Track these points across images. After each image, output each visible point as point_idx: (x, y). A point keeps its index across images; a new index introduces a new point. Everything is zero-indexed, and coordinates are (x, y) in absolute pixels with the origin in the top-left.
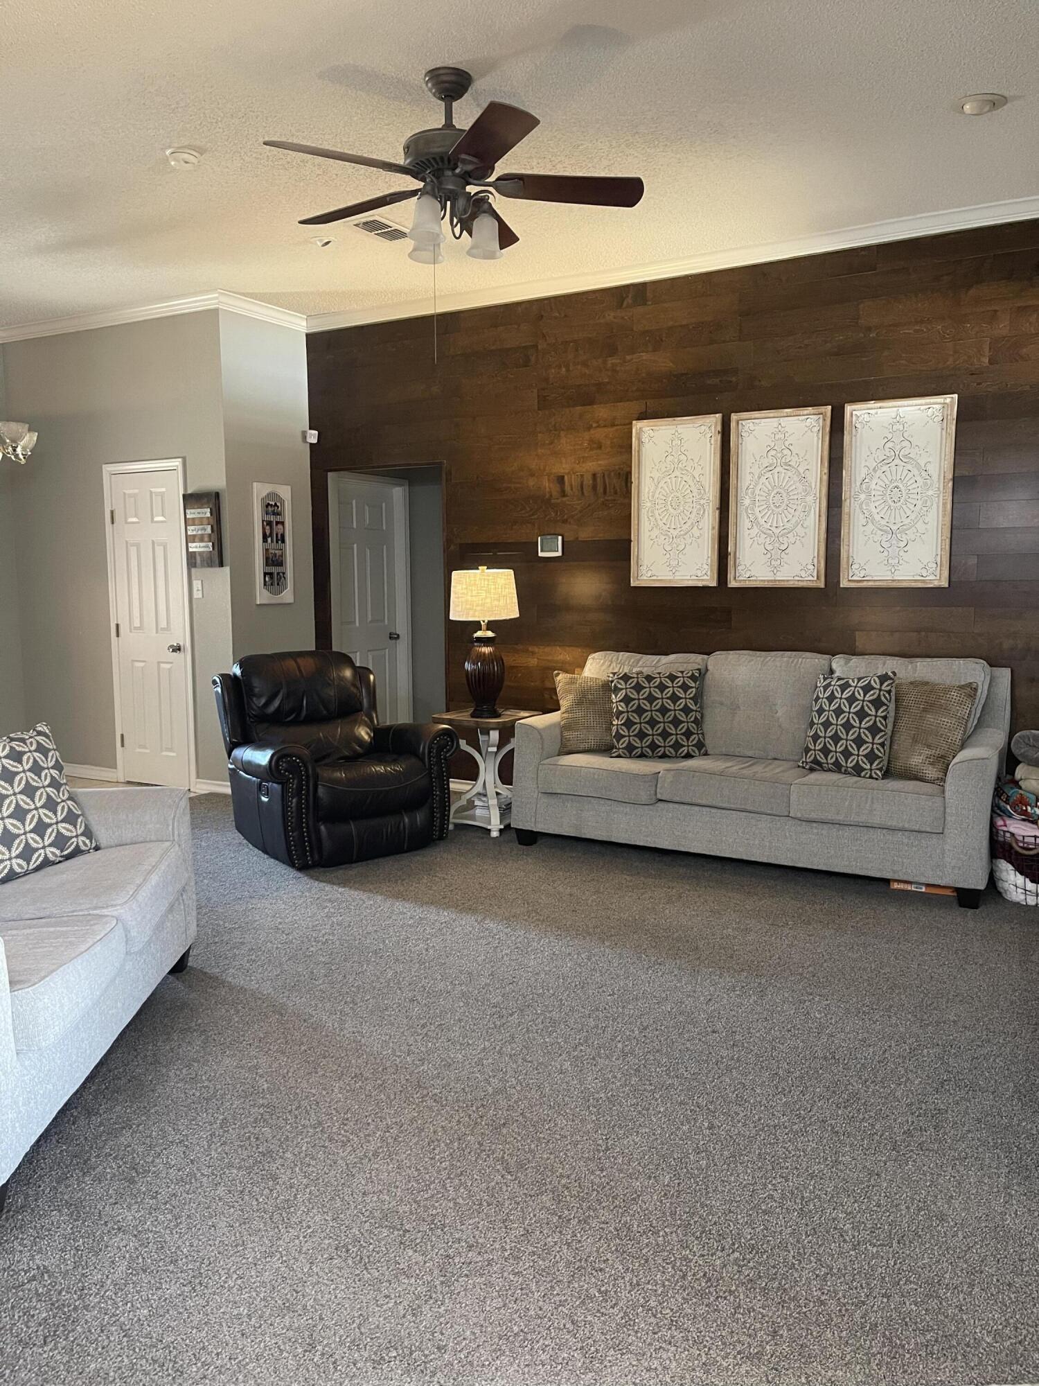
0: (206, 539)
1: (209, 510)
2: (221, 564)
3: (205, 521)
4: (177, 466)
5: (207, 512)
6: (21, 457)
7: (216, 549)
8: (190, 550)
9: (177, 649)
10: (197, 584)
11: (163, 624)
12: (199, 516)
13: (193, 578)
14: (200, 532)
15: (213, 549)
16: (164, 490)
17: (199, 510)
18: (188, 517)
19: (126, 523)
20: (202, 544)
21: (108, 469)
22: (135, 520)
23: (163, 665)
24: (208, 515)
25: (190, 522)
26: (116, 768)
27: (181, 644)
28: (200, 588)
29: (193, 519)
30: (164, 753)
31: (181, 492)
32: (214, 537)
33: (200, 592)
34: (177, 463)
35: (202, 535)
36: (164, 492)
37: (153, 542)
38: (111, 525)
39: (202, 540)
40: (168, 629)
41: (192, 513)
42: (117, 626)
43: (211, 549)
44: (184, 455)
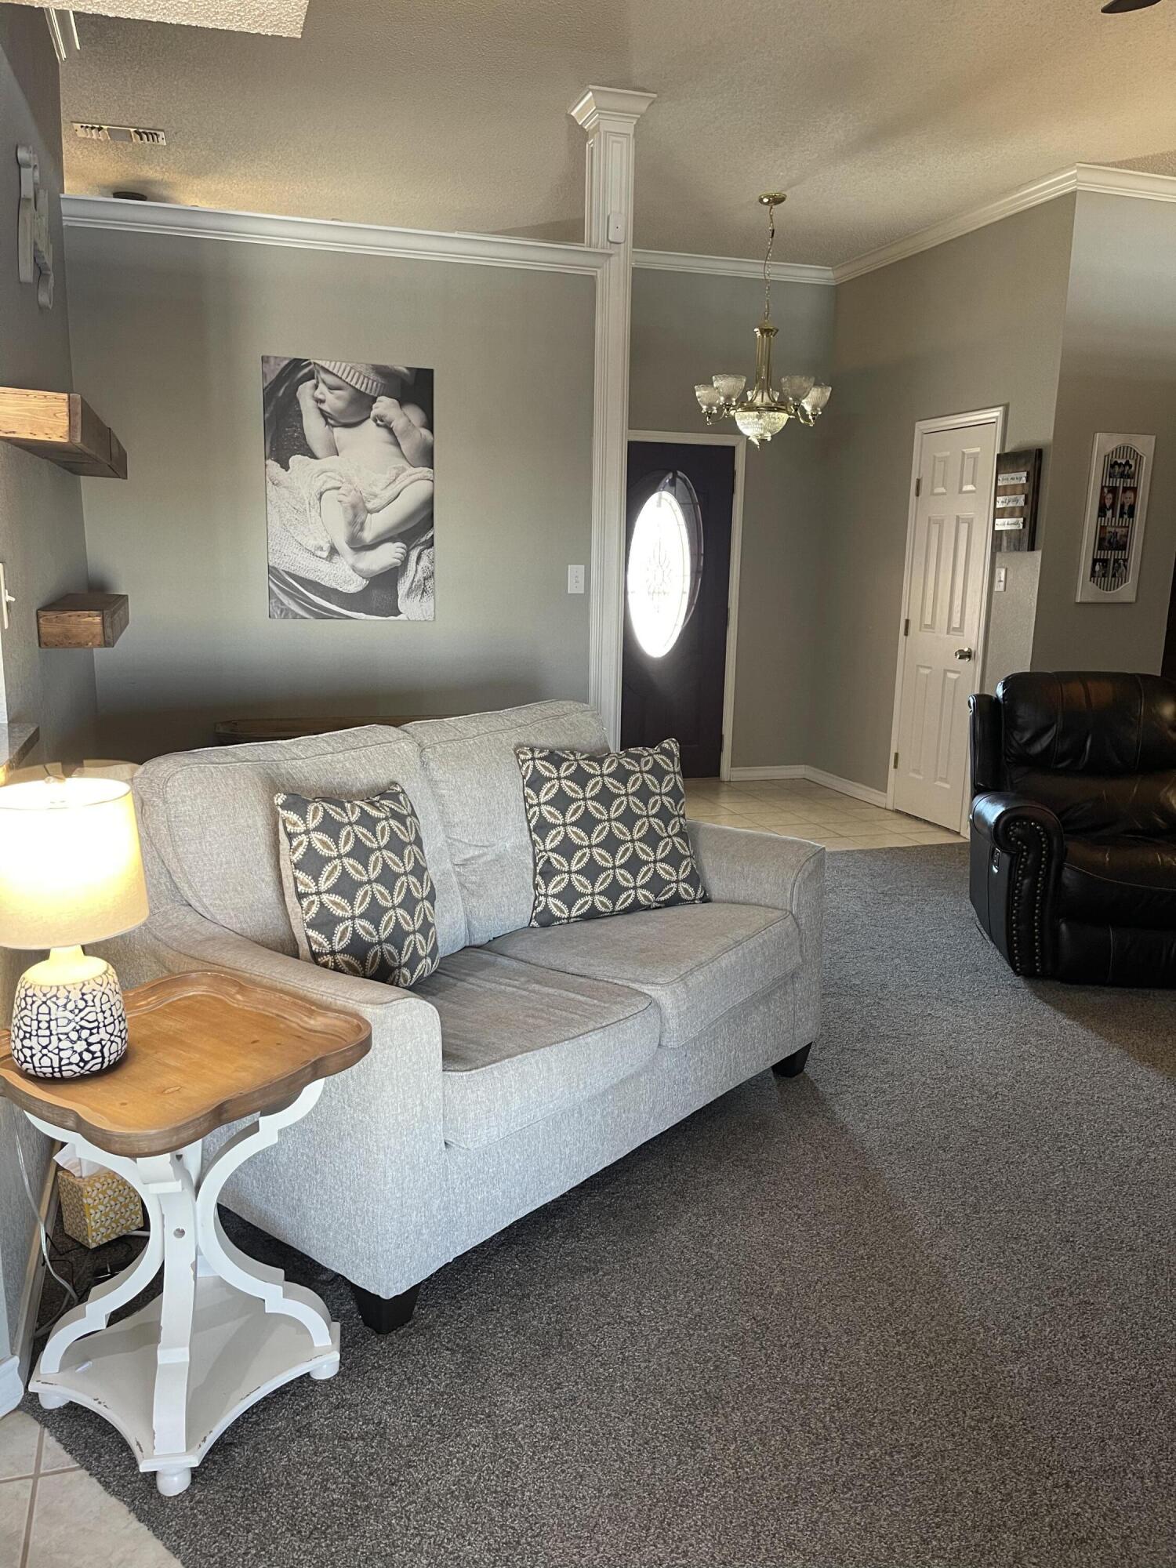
0: (1017, 513)
1: (1025, 474)
2: (1032, 547)
3: (1019, 489)
4: (997, 417)
5: (1021, 478)
6: (810, 417)
7: (1027, 527)
8: (997, 528)
9: (966, 655)
10: (1001, 574)
11: (956, 624)
12: (1013, 482)
13: (997, 565)
14: (1011, 505)
15: (1024, 527)
16: (978, 450)
17: (1013, 475)
18: (999, 484)
19: (933, 494)
20: (1013, 520)
21: (922, 428)
22: (942, 490)
23: (951, 675)
24: (1024, 481)
25: (1001, 491)
26: (886, 792)
27: (973, 649)
28: (1003, 579)
29: (1005, 486)
30: (938, 783)
31: (998, 452)
32: (1027, 511)
33: (1002, 584)
34: (996, 414)
35: (1014, 508)
36: (978, 453)
37: (958, 517)
38: (915, 497)
39: (1011, 516)
40: (961, 629)
41: (1005, 480)
42: (907, 621)
43: (1021, 527)
44: (1006, 402)
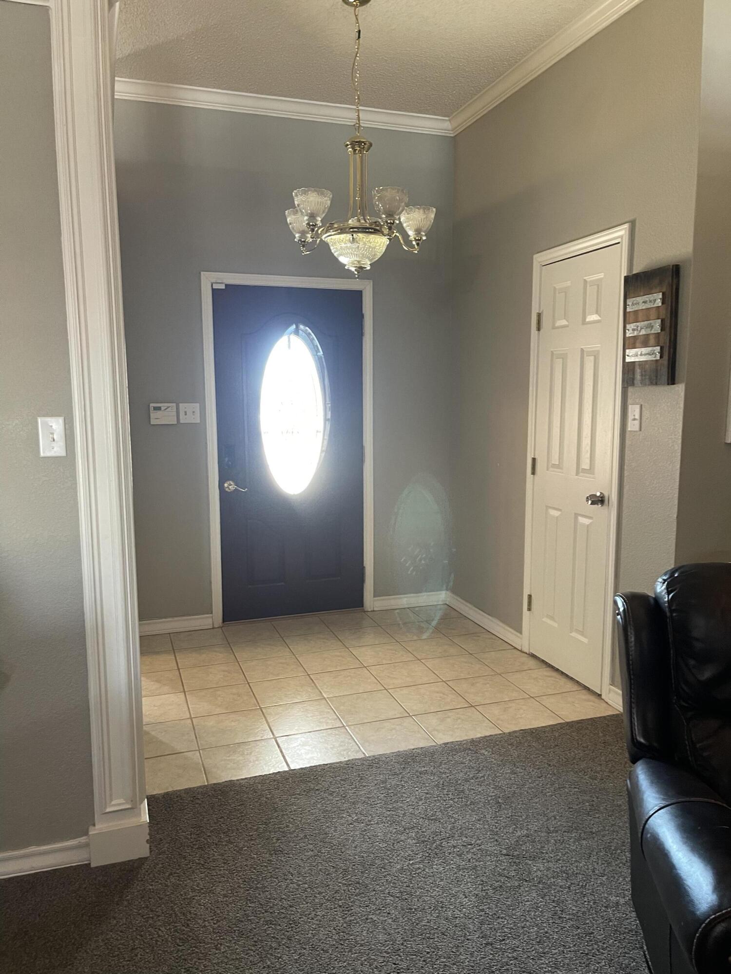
0: (652, 341)
1: (660, 295)
2: (672, 380)
3: (653, 314)
4: (621, 237)
5: (657, 299)
7: (666, 357)
8: (628, 360)
9: (599, 500)
10: (634, 411)
11: (585, 465)
12: (648, 306)
13: (630, 401)
14: (643, 332)
15: (661, 357)
16: (601, 276)
17: (646, 298)
18: (628, 310)
19: (554, 328)
20: (644, 350)
21: (539, 260)
22: (564, 322)
23: (582, 520)
24: (659, 303)
25: (631, 318)
26: (521, 632)
27: (606, 495)
28: (637, 417)
29: (636, 312)
30: (574, 634)
31: (624, 273)
32: (665, 339)
33: (637, 423)
34: (621, 233)
35: (647, 335)
36: (600, 280)
37: (582, 350)
38: (536, 333)
39: (645, 344)
40: (591, 470)
41: (639, 303)
42: (534, 460)
43: (658, 357)
44: (632, 218)
